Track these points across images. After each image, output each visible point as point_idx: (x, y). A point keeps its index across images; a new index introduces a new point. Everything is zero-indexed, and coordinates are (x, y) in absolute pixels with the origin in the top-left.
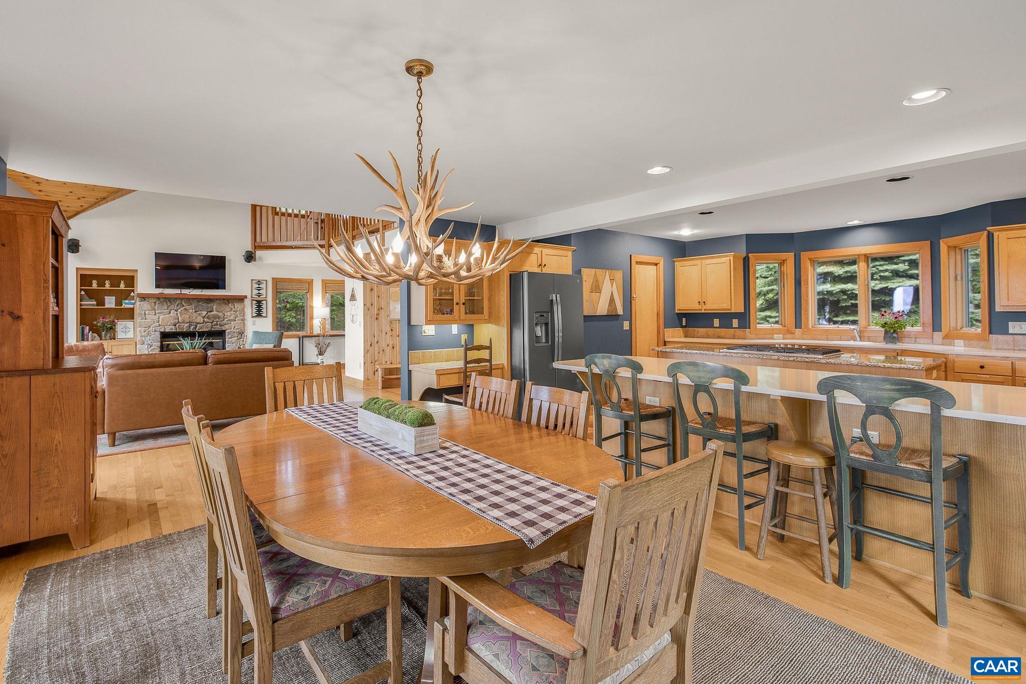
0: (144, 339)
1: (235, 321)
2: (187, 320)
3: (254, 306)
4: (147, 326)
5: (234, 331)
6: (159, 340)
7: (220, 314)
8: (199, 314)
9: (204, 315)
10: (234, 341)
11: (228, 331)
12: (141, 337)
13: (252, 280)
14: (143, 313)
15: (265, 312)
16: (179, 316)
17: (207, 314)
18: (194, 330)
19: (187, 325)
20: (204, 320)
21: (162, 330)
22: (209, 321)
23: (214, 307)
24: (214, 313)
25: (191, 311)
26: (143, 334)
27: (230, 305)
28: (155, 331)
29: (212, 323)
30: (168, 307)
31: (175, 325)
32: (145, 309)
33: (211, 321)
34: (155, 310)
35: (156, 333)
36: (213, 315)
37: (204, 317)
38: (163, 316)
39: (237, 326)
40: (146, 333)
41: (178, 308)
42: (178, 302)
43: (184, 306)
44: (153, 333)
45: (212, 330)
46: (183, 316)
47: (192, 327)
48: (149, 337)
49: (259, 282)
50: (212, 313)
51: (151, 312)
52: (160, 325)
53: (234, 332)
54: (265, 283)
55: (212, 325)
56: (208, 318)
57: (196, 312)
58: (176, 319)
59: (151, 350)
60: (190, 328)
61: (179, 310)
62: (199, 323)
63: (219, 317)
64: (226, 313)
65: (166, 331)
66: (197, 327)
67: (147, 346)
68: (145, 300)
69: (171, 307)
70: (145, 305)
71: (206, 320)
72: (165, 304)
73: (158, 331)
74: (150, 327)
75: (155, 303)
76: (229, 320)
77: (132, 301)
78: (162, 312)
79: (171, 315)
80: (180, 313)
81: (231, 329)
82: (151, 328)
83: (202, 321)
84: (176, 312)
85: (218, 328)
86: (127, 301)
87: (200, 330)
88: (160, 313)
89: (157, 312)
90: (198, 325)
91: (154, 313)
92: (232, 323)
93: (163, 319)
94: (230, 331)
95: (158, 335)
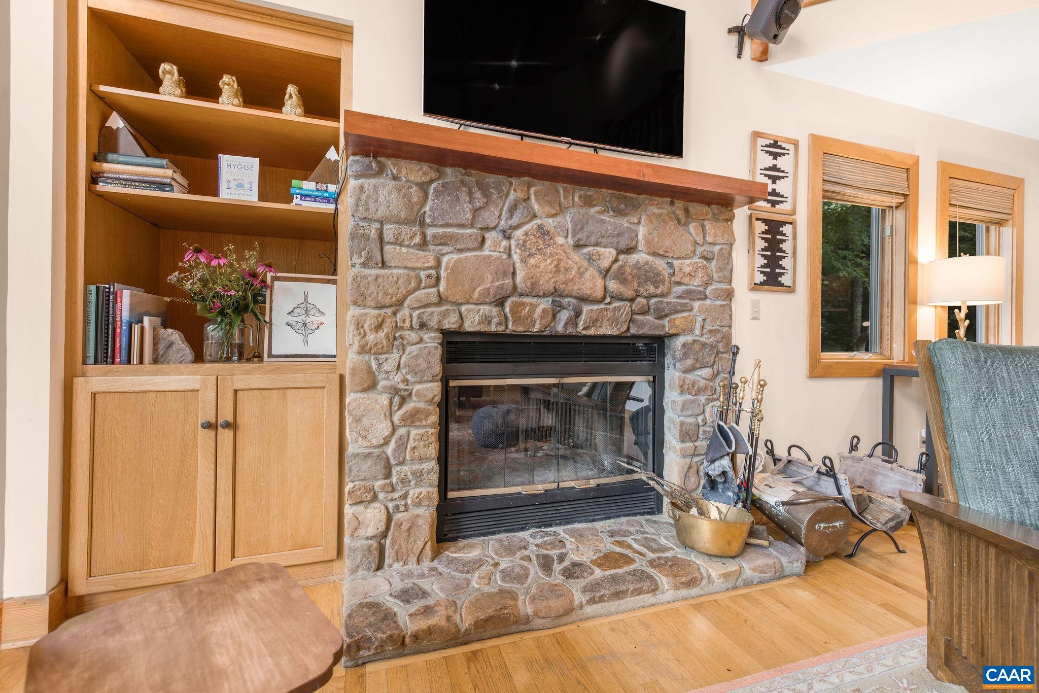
0: (374, 365)
1: (706, 297)
2: (546, 284)
3: (760, 244)
4: (388, 300)
5: (703, 339)
6: (437, 369)
7: (660, 264)
8: (590, 259)
9: (606, 263)
10: (702, 383)
11: (682, 339)
12: (364, 350)
13: (757, 135)
14: (373, 234)
15: (790, 272)
16: (516, 257)
17: (616, 261)
18: (570, 330)
19: (544, 304)
20: (605, 288)
21: (451, 323)
22: (622, 289)
23: (642, 231)
24: (641, 257)
25: (560, 240)
26: (371, 337)
27: (692, 227)
28: (423, 326)
29: (632, 300)
30: (476, 211)
31: (500, 303)
32: (382, 212)
33: (630, 293)
34: (422, 224)
35: (426, 336)
36: (637, 266)
37: (608, 271)
38: (456, 257)
39: (714, 320)
40: (382, 334)
41: (515, 221)
42: (512, 196)
43: (535, 216)
44: (413, 336)
45: (633, 331)
46: (532, 261)
47: (564, 316)
48: (396, 355)
49: (775, 148)
50: (634, 258)
51: (406, 232)
52: (441, 300)
53: (704, 345)
54: (792, 152)
55: (633, 313)
56: (621, 277)
57: (578, 246)
58: (505, 274)
59: (403, 419)
60: (554, 316)
61: (519, 234)
62: (584, 299)
63: (655, 278)
64: (676, 263)
65: (468, 326)
66: (578, 314)
67: (384, 400)
68: (381, 170)
69: (489, 217)
70: (383, 193)
71: (613, 285)
72: (464, 197)
73: (433, 323)
74: (400, 304)
75: (423, 187)
76: (688, 294)
77: (332, 188)
78: (452, 237)
79: (486, 252)
80: (523, 246)
81: (691, 331)
82: (405, 312)
83: (599, 293)
84: (505, 243)
85: (648, 325)
86: (309, 186)
87: (592, 332)
88: (443, 241)
89: (430, 232)
90: (586, 308)
91: (417, 240)
92: (696, 305)
93: (454, 270)
94: (689, 338)
95: (432, 341)
